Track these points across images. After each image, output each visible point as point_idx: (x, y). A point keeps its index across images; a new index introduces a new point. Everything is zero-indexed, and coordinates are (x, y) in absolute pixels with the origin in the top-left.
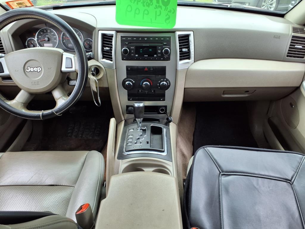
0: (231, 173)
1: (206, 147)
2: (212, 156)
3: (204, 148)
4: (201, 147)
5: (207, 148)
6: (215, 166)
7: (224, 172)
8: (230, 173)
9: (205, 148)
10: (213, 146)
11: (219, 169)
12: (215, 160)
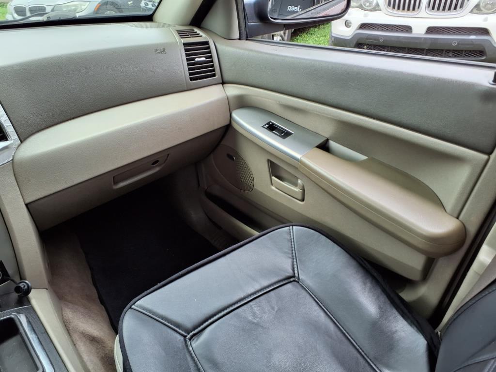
0: (205, 325)
1: (134, 304)
2: (154, 313)
3: (130, 308)
4: (125, 310)
5: (136, 304)
6: (170, 331)
7: (191, 332)
8: (202, 327)
9: (133, 307)
10: (146, 293)
11: (180, 331)
12: (163, 318)
